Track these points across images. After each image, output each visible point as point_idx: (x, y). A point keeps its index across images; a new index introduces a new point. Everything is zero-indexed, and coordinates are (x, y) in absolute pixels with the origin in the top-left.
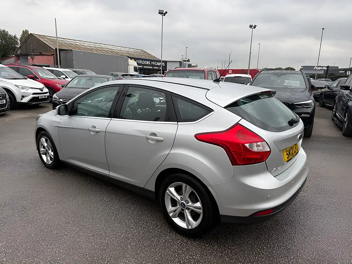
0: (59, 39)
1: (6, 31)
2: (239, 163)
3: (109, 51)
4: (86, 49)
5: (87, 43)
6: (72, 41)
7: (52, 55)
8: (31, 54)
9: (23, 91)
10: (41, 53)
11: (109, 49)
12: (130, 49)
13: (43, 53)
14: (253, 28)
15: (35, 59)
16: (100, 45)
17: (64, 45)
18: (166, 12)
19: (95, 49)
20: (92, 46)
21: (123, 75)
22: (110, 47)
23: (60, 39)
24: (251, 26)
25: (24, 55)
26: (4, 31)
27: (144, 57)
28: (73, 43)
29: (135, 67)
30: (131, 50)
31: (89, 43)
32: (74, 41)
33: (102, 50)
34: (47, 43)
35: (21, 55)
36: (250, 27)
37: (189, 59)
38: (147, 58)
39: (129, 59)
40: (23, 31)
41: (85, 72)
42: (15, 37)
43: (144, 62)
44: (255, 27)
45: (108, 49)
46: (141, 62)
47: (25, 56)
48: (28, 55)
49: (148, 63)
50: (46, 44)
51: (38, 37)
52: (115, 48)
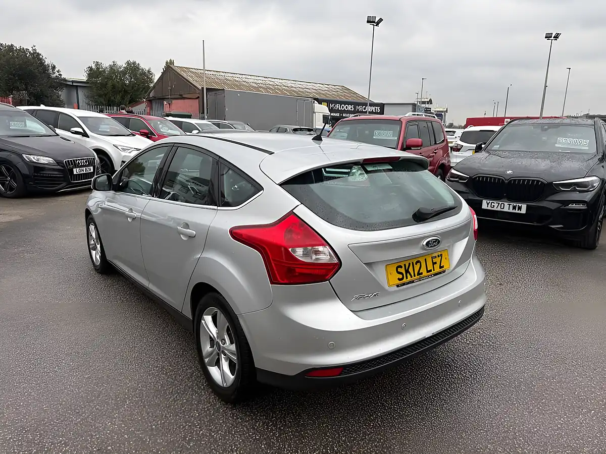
0: (206, 72)
1: (137, 63)
2: (280, 280)
3: (286, 90)
4: (250, 87)
5: (253, 77)
6: (229, 75)
7: (197, 98)
8: (168, 97)
9: (123, 154)
10: (181, 95)
11: (287, 87)
12: (321, 85)
13: (184, 96)
14: (552, 38)
15: (173, 105)
16: (273, 80)
17: (216, 83)
18: (381, 20)
19: (263, 88)
20: (260, 82)
21: (295, 130)
22: (289, 84)
23: (211, 73)
24: (548, 37)
25: (158, 99)
26: (134, 63)
27: (344, 99)
28: (229, 78)
29: (326, 116)
30: (324, 88)
31: (256, 78)
32: (232, 75)
33: (275, 88)
34: (190, 79)
35: (155, 98)
36: (546, 38)
37: (431, 100)
38: (350, 100)
39: (315, 102)
40: (167, 63)
41: (234, 125)
42: (149, 71)
43: (343, 107)
44: (556, 37)
45: (285, 87)
46: (337, 107)
47: (160, 101)
48: (164, 99)
49: (349, 109)
50: (189, 82)
51: (179, 71)
52: (297, 85)
